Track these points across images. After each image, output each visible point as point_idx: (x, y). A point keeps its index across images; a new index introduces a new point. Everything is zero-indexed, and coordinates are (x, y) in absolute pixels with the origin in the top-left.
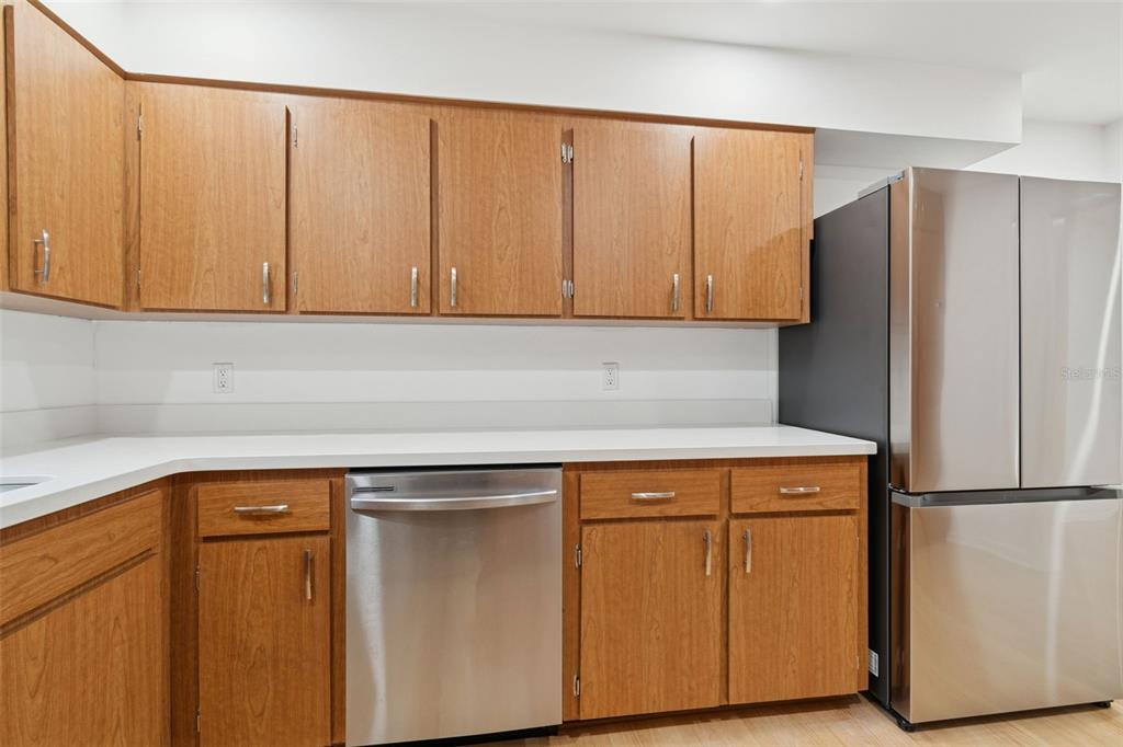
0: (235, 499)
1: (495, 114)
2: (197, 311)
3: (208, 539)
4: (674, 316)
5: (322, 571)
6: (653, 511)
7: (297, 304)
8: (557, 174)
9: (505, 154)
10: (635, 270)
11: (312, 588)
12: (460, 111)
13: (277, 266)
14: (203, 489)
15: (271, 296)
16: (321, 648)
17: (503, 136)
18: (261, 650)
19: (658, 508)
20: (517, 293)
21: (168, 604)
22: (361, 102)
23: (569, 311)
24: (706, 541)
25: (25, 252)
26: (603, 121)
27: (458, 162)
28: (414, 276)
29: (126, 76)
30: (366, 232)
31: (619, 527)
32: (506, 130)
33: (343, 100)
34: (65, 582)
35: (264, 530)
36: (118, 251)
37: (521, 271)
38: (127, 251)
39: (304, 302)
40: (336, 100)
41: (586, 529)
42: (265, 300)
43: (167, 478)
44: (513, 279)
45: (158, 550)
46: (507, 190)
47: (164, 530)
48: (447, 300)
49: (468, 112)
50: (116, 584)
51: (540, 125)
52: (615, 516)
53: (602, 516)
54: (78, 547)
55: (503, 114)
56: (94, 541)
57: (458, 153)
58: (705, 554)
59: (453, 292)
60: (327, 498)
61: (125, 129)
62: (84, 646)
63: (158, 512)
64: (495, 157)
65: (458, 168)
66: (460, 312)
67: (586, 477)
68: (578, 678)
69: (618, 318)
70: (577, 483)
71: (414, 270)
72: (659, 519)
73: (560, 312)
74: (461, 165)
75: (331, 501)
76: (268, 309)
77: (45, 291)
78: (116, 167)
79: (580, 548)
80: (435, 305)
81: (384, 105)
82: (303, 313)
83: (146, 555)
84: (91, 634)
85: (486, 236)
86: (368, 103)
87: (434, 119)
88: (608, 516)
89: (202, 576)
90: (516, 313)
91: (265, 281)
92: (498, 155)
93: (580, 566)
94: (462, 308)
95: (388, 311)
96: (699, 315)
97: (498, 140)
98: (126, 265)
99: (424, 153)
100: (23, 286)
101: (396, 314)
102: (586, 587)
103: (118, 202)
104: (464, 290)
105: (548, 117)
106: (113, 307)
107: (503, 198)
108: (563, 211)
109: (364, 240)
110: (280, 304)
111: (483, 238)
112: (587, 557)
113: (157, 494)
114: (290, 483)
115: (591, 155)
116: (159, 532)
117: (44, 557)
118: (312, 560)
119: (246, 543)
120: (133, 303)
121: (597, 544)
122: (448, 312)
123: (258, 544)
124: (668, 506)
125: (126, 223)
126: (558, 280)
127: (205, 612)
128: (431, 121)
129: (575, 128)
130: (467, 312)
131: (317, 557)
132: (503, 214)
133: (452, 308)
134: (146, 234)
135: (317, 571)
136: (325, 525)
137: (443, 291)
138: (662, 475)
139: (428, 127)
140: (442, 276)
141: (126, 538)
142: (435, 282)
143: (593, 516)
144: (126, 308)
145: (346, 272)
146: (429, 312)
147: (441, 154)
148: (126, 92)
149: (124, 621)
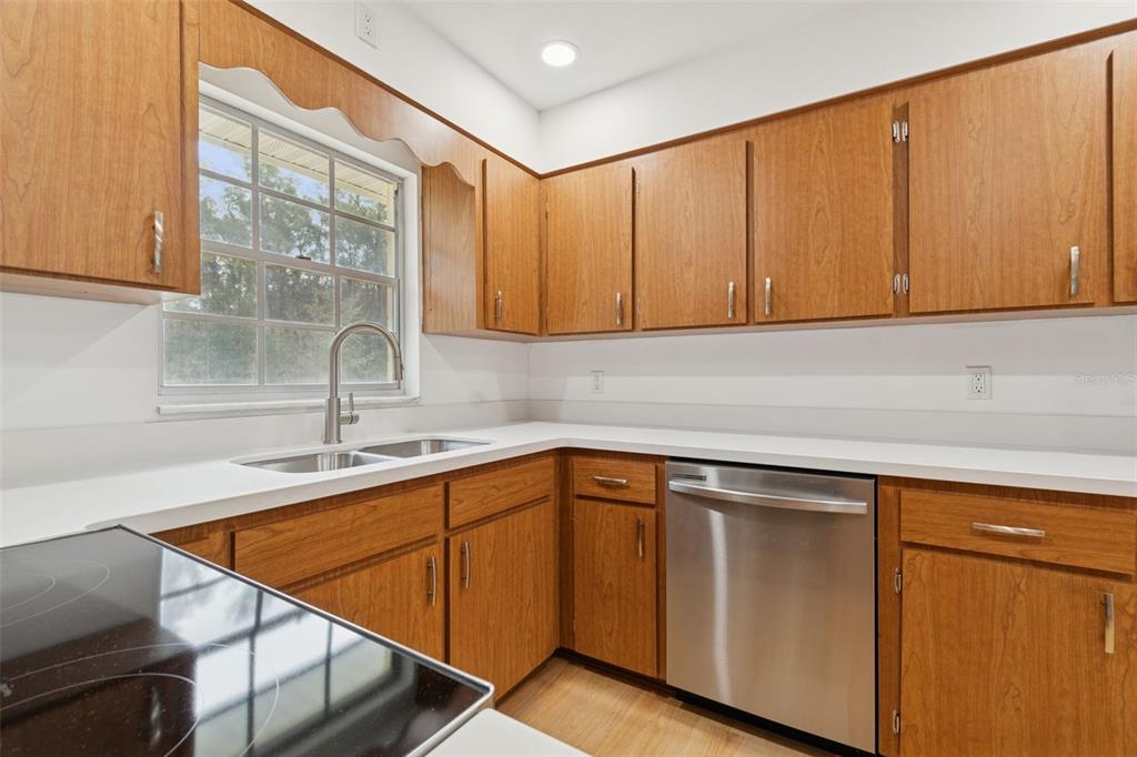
0: (594, 470)
1: (813, 115)
2: (579, 334)
3: (580, 497)
4: (1072, 302)
5: (650, 535)
6: (1011, 550)
7: (641, 324)
8: (887, 160)
9: (823, 153)
10: (1002, 251)
11: (643, 548)
12: (776, 125)
13: (626, 294)
14: (576, 460)
15: (622, 319)
16: (650, 597)
17: (820, 136)
18: (610, 584)
19: (1019, 547)
20: (836, 297)
21: (558, 536)
22: (687, 146)
23: (902, 309)
24: (1105, 605)
25: (491, 304)
26: (953, 80)
27: (773, 175)
28: (731, 289)
29: (540, 177)
30: (691, 256)
31: (956, 559)
32: (824, 128)
33: (673, 149)
34: (504, 504)
35: (611, 496)
36: (536, 296)
37: (841, 272)
38: (541, 296)
39: (644, 321)
40: (668, 150)
41: (908, 553)
42: (618, 322)
43: (557, 449)
44: (832, 280)
45: (552, 498)
46: (825, 191)
47: (555, 485)
48: (762, 309)
49: (783, 123)
50: (528, 513)
51: (864, 111)
52: (948, 545)
53: (931, 541)
54: (508, 485)
55: (821, 113)
56: (516, 483)
57: (773, 166)
58: (1104, 624)
59: (767, 301)
60: (653, 478)
61: (540, 214)
62: (513, 546)
63: (552, 472)
64: (812, 159)
65: (773, 181)
66: (775, 319)
67: (907, 494)
68: (898, 715)
69: (977, 311)
70: (896, 500)
71: (731, 284)
72: (1022, 561)
73: (891, 312)
74: (776, 177)
75: (657, 481)
76: (620, 329)
77: (500, 327)
78: (534, 240)
79: (901, 572)
80: (751, 315)
81: (704, 142)
82: (645, 330)
83: (545, 498)
84: (516, 540)
85: (802, 241)
86: (693, 145)
87: (749, 140)
88: (940, 543)
89: (576, 522)
90: (836, 316)
91: (618, 307)
92: (815, 157)
93: (901, 592)
94: (777, 316)
95: (709, 323)
96: (1122, 297)
97: (816, 141)
98: (540, 304)
99: (741, 174)
100: (490, 326)
101: (716, 326)
102: (908, 616)
103: (536, 264)
104: (779, 297)
105: (875, 100)
106: (534, 335)
107: (820, 199)
108: (895, 199)
109: (689, 264)
110: (629, 325)
111: (799, 244)
112: (909, 584)
113: (551, 460)
114: (629, 463)
115: (934, 123)
116: (553, 486)
117: (494, 487)
118: (643, 526)
119: (601, 504)
120: (544, 331)
121: (924, 572)
122: (764, 320)
123: (608, 506)
124: (1033, 547)
125: (540, 276)
126: (888, 275)
127: (577, 547)
128: (747, 143)
129: (911, 101)
130: (783, 319)
131: (646, 525)
132: (821, 215)
133: (766, 317)
134: (551, 283)
135: (647, 536)
136: (652, 499)
137: (758, 301)
138: (1025, 507)
139: (744, 149)
140: (757, 286)
141: (534, 485)
142: (751, 293)
143: (917, 539)
144: (541, 336)
145: (675, 293)
146: (744, 321)
147: (756, 172)
148: (540, 187)
149: (532, 539)
